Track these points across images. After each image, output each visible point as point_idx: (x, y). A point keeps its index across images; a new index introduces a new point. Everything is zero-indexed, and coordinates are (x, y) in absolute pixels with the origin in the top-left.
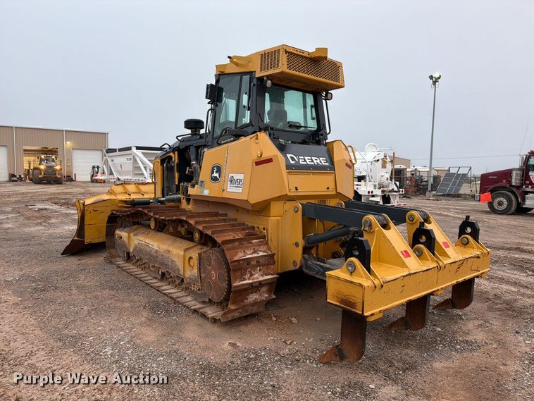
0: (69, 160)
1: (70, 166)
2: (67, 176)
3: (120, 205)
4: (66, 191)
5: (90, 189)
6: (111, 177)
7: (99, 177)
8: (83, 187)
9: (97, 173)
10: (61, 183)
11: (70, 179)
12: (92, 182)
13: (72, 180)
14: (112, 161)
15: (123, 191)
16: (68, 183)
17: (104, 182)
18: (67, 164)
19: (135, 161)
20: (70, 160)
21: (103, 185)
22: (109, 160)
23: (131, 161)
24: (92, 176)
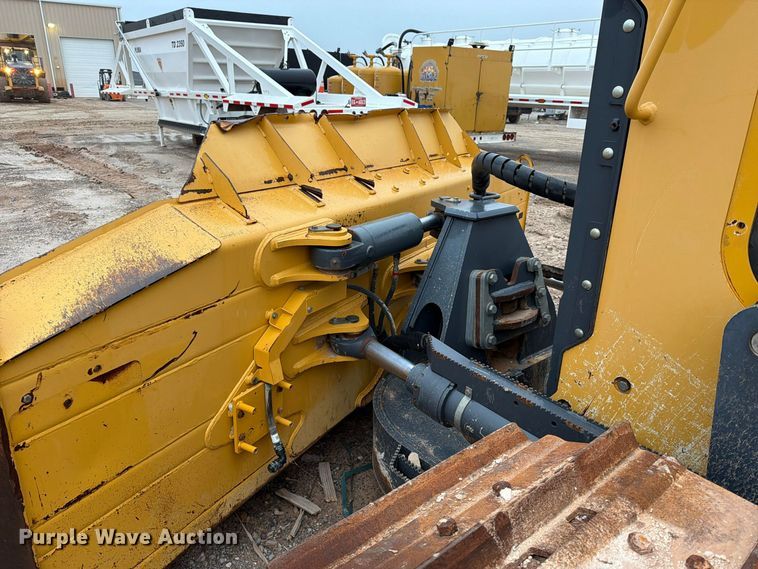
0: (56, 58)
1: (60, 70)
2: (58, 89)
3: (277, 278)
4: (56, 117)
5: (100, 112)
6: (139, 88)
7: (113, 89)
8: (86, 109)
9: (109, 82)
10: (48, 102)
11: (64, 93)
12: (103, 99)
13: (66, 95)
14: (138, 50)
15: (274, 174)
16: (61, 101)
17: (124, 100)
18: (54, 64)
19: (195, 47)
20: (58, 59)
21: (121, 104)
22: (131, 48)
23: (185, 48)
24: (102, 88)
